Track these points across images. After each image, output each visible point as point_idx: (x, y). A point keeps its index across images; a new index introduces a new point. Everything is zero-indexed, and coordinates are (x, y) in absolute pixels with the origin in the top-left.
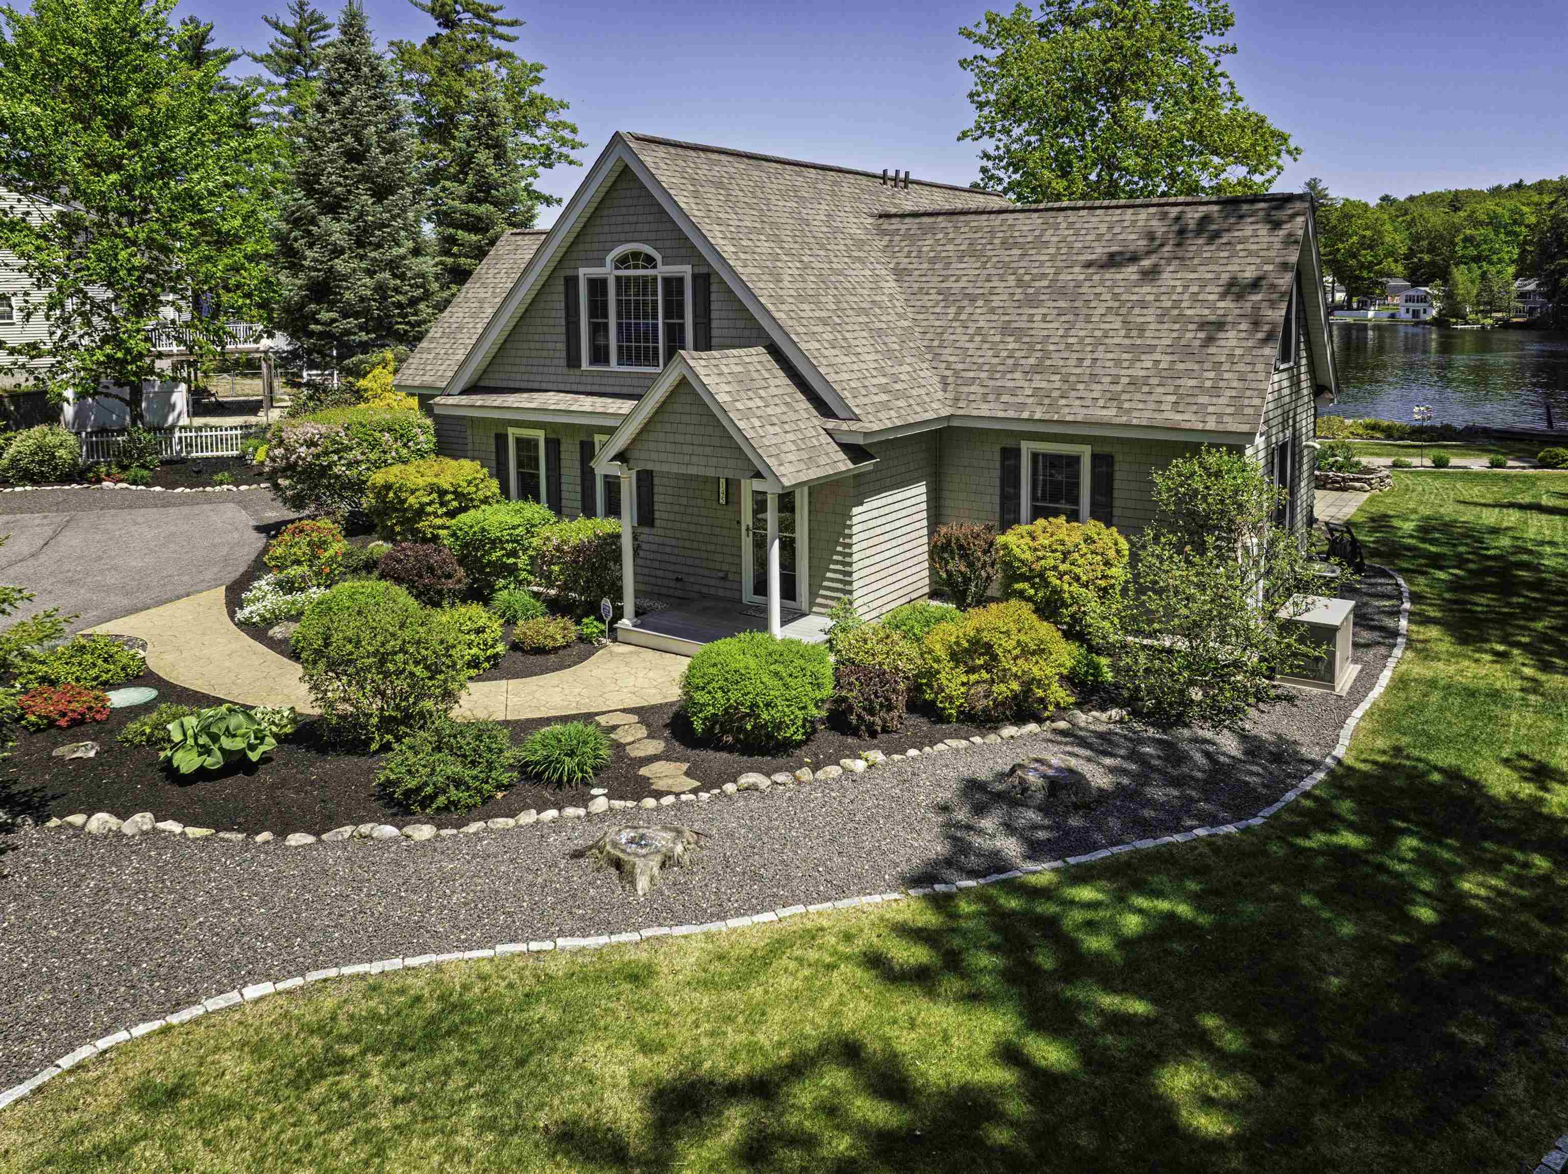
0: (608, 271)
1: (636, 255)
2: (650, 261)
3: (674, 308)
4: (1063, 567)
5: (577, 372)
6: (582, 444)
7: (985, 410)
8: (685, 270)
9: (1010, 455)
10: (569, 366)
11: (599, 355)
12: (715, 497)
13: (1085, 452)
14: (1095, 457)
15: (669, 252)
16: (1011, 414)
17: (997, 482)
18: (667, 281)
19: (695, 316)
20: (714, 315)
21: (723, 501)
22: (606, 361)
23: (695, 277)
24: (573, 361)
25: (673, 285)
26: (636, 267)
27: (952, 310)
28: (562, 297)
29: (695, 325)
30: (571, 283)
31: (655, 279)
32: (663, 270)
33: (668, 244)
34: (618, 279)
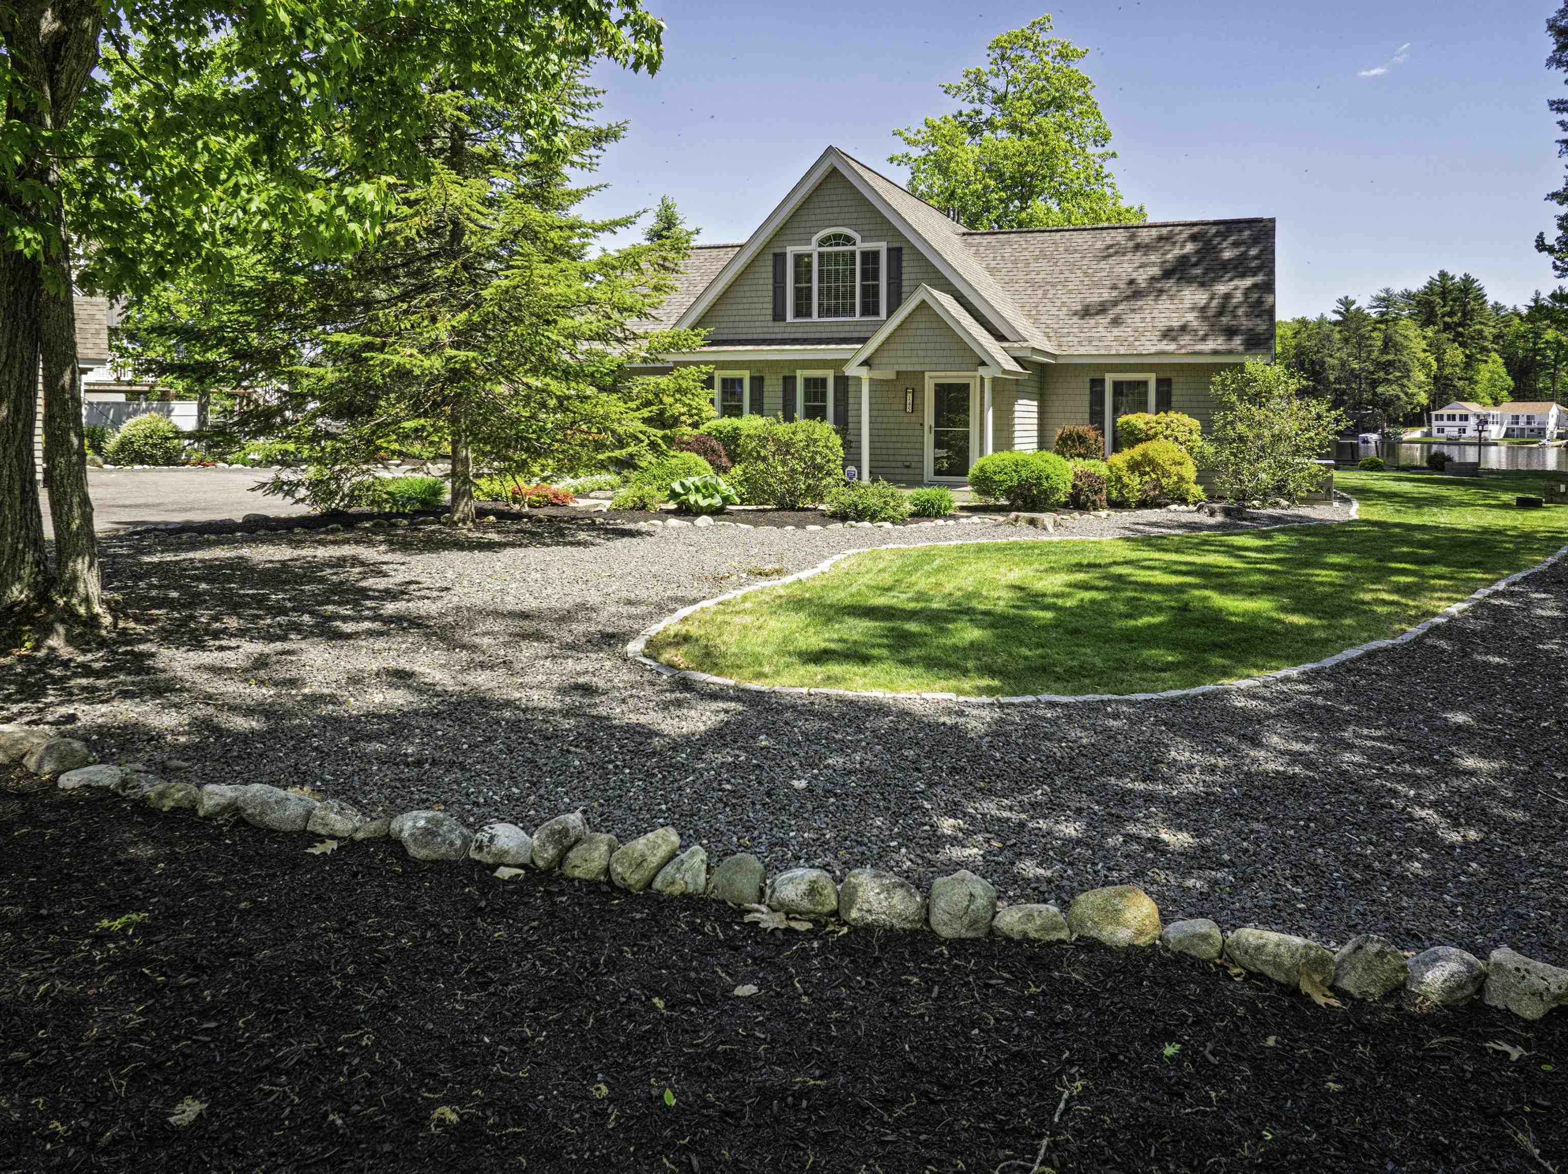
0: (813, 248)
1: (837, 237)
2: (848, 240)
3: (870, 273)
4: (1168, 432)
5: (782, 324)
6: (785, 378)
7: (1082, 351)
8: (882, 246)
9: (1097, 384)
10: (774, 320)
11: (802, 310)
12: (902, 407)
13: (1151, 378)
14: (1159, 382)
15: (866, 233)
16: (1103, 352)
17: (1087, 404)
18: (865, 255)
19: (889, 278)
20: (904, 277)
21: (909, 409)
22: (809, 315)
23: (889, 250)
24: (779, 315)
25: (871, 258)
26: (838, 245)
27: (1040, 292)
28: (770, 269)
29: (889, 284)
30: (779, 258)
31: (853, 254)
32: (861, 246)
33: (866, 227)
34: (821, 255)
